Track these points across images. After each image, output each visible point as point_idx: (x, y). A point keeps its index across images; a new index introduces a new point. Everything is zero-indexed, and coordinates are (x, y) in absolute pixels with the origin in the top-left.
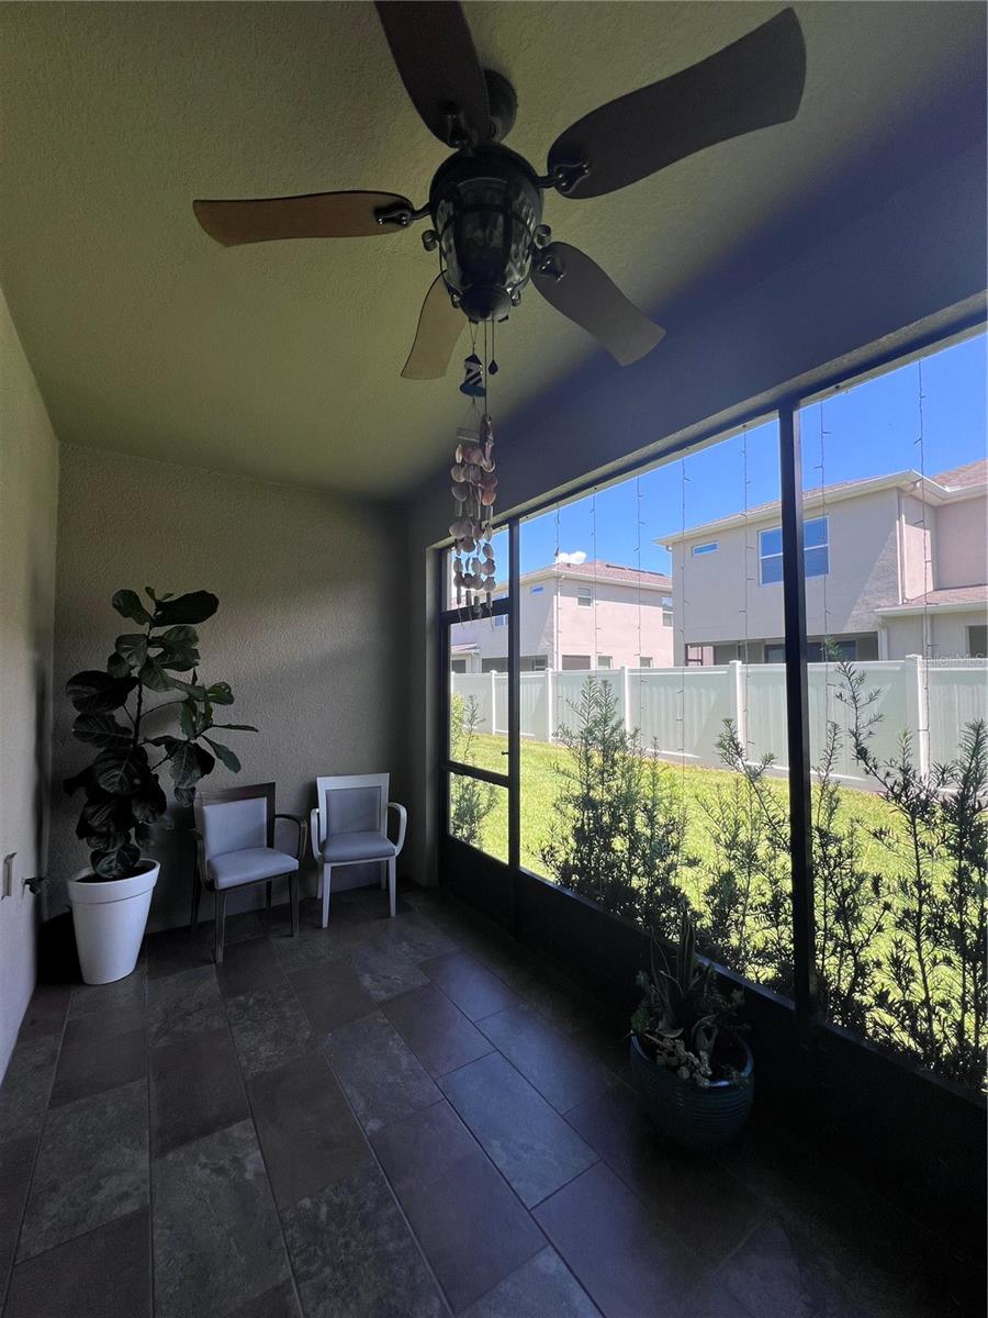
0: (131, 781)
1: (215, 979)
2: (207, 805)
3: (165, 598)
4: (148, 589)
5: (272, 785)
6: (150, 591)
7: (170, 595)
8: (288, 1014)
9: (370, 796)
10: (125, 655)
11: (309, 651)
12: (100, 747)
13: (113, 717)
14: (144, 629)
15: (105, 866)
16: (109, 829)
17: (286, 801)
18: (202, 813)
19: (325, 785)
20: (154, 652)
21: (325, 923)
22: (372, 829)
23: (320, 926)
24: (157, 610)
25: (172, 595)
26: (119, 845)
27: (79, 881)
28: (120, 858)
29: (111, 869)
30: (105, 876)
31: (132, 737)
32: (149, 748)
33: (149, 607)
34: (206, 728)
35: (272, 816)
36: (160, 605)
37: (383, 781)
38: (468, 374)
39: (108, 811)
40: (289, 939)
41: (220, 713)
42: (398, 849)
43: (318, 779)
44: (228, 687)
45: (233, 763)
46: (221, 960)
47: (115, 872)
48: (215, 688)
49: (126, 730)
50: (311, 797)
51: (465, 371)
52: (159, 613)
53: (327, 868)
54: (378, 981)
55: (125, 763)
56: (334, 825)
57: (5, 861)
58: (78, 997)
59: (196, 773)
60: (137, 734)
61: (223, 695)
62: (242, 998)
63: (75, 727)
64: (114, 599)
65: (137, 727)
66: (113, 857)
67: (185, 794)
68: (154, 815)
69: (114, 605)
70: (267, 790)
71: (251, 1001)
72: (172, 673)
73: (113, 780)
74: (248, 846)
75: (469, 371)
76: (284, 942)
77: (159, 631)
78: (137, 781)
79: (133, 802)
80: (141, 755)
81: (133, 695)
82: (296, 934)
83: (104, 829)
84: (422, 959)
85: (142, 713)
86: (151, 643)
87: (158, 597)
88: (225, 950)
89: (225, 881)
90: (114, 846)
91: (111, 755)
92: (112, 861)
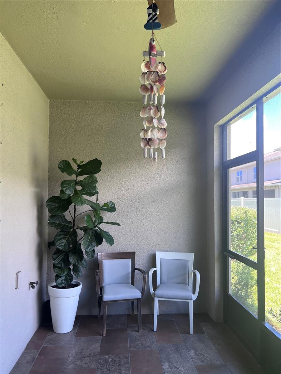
0: (69, 246)
1: (99, 344)
2: (104, 259)
3: (80, 163)
4: (73, 159)
5: (134, 253)
6: (75, 161)
7: (83, 161)
8: (124, 372)
9: (183, 265)
10: (64, 189)
11: (152, 186)
12: (57, 229)
13: (64, 216)
14: (73, 177)
15: (60, 282)
16: (61, 265)
17: (141, 262)
18: (102, 263)
19: (159, 256)
20: (79, 188)
21: (155, 330)
22: (184, 283)
23: (153, 330)
24: (78, 169)
25: (84, 161)
26: (66, 273)
27: (52, 287)
28: (66, 279)
29: (62, 283)
30: (60, 286)
31: (72, 225)
32: (78, 231)
33: (75, 167)
34: (100, 223)
35: (134, 269)
36: (79, 166)
37: (190, 257)
38: (149, 16)
39: (62, 257)
40: (137, 333)
41: (107, 216)
42: (195, 297)
43: (156, 252)
44: (113, 203)
45: (111, 241)
46: (105, 335)
47: (63, 285)
48: (106, 205)
49: (70, 222)
50: (153, 262)
51: (148, 15)
52: (80, 170)
53: (156, 300)
54: (172, 369)
55: (68, 237)
56: (165, 278)
57: (16, 274)
58: (50, 336)
59: (94, 244)
60: (74, 224)
61: (111, 208)
62: (107, 357)
63: (49, 220)
64: (59, 165)
65: (74, 221)
66: (63, 278)
67: (90, 253)
68: (78, 262)
69: (59, 168)
70: (131, 255)
71: (110, 359)
72: (85, 197)
73: (62, 244)
74: (121, 282)
75: (149, 15)
76: (134, 334)
77: (81, 178)
78: (71, 246)
79: (70, 254)
80: (75, 234)
81: (71, 207)
82: (140, 331)
83: (59, 265)
84: (199, 363)
85: (76, 215)
86: (77, 183)
87: (78, 162)
88: (107, 330)
89: (107, 297)
90: (64, 273)
91: (62, 233)
92: (63, 280)
